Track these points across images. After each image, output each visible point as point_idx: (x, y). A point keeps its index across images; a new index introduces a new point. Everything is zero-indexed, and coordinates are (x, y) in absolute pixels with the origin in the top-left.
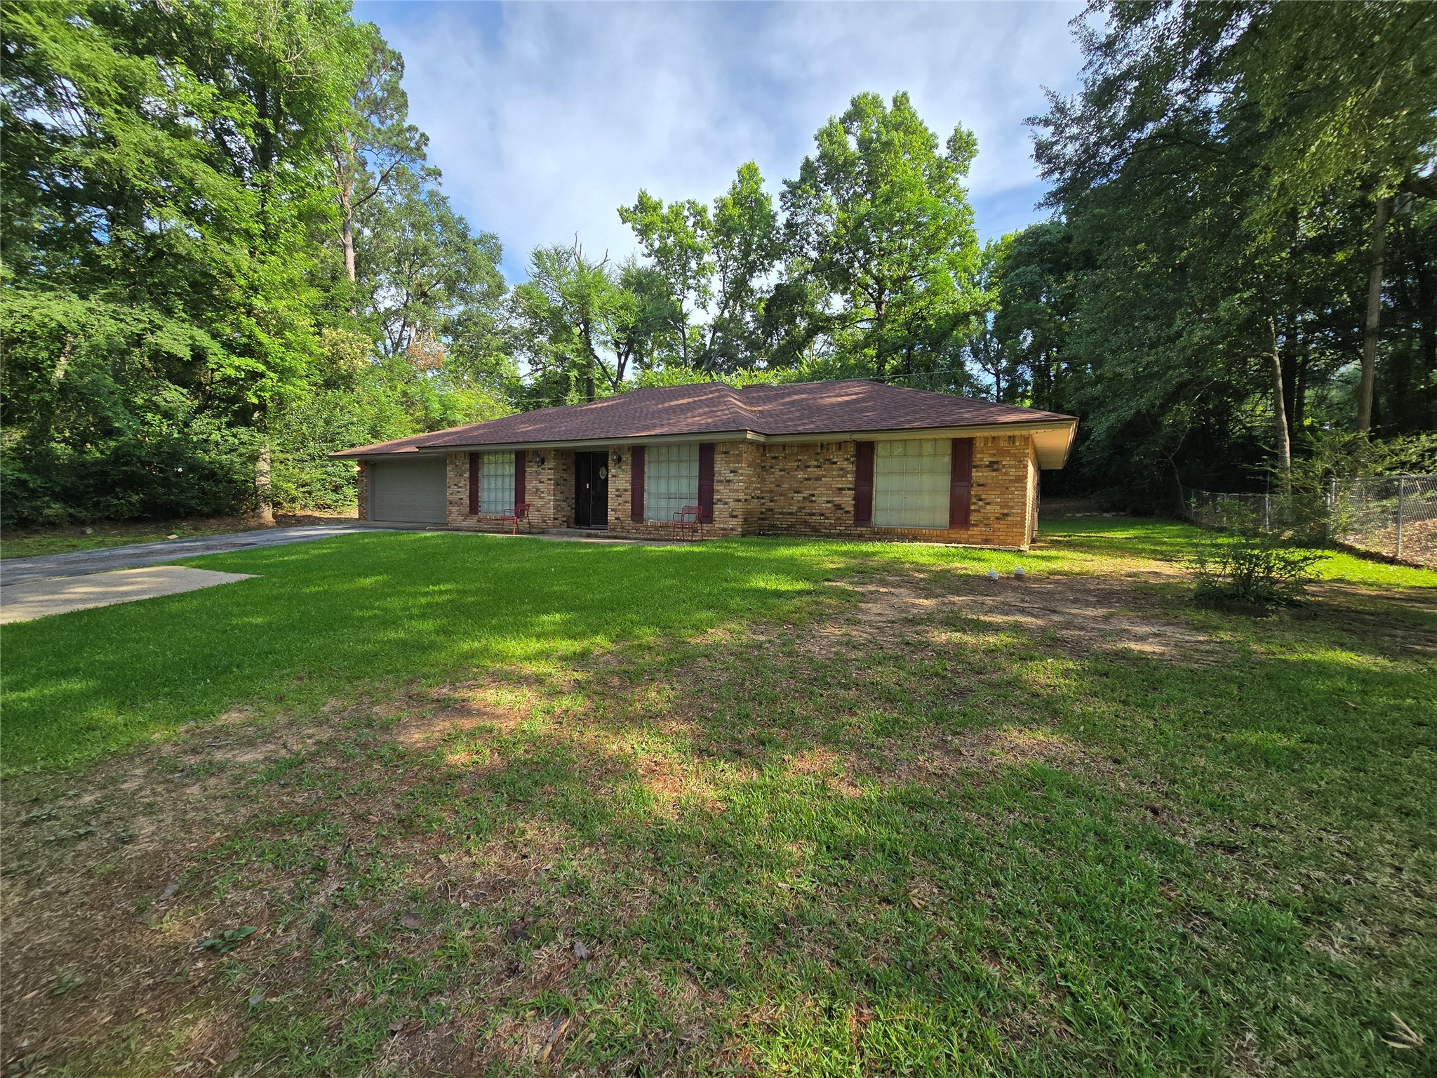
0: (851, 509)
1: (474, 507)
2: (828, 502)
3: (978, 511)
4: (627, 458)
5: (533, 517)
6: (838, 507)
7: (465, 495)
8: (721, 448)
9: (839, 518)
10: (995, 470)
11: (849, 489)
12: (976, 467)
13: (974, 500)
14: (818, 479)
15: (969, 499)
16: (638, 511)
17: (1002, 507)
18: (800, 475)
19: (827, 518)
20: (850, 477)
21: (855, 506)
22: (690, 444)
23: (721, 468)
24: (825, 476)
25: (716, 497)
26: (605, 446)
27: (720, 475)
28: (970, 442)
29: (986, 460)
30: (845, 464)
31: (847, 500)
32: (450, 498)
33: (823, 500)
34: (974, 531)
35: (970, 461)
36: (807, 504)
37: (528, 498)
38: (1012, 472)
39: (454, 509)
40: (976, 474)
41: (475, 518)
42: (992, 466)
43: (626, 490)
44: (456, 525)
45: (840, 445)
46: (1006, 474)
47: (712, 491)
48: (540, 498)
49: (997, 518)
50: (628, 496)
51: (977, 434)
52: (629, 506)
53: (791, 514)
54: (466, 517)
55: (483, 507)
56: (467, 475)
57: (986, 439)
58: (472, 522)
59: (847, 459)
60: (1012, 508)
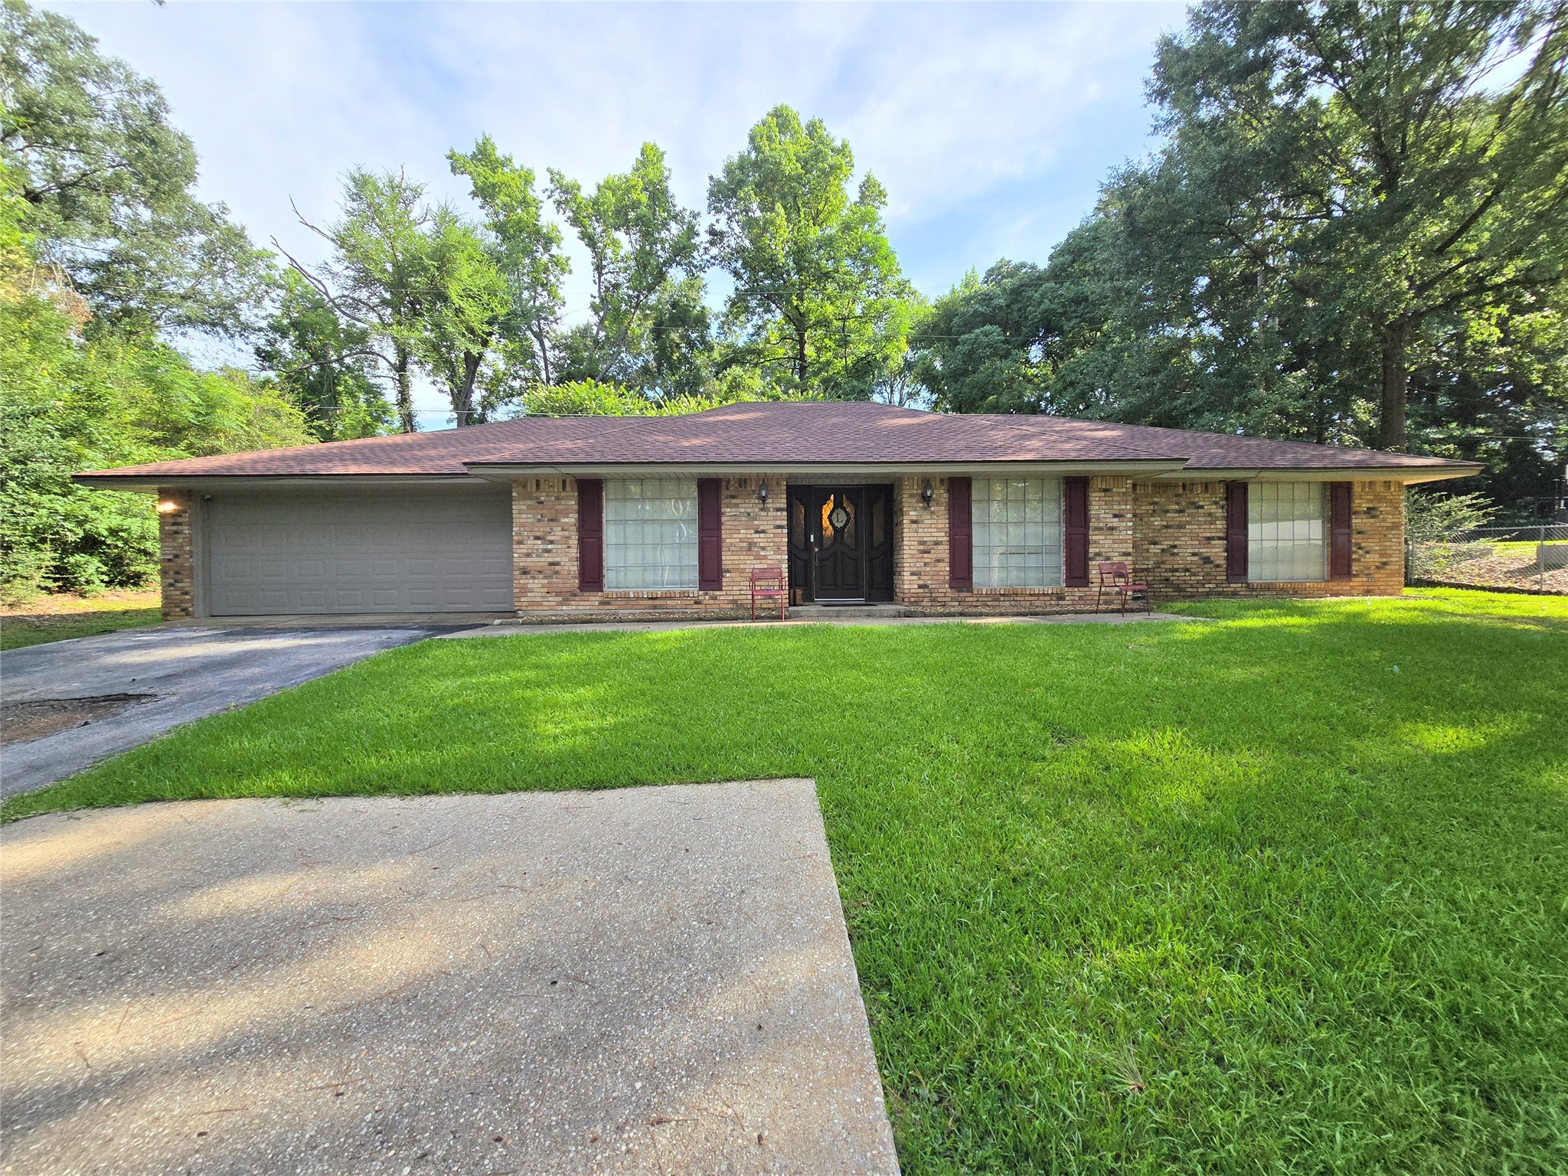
0: (1223, 562)
1: (591, 575)
2: (1194, 554)
3: (1358, 560)
4: (941, 495)
5: (734, 588)
6: (1207, 560)
7: (568, 558)
8: (1101, 484)
9: (1208, 574)
10: (1373, 517)
11: (1220, 538)
12: (1356, 513)
13: (1354, 549)
14: (1181, 526)
15: (1350, 548)
16: (961, 572)
17: (1381, 556)
18: (1157, 522)
19: (1194, 575)
20: (1221, 525)
21: (1227, 558)
22: (1042, 478)
23: (1099, 510)
24: (1189, 523)
25: (1092, 550)
26: (887, 475)
27: (1098, 519)
28: (1348, 486)
29: (1365, 506)
30: (1213, 507)
31: (1218, 551)
32: (523, 562)
33: (1186, 553)
34: (1356, 582)
35: (1349, 508)
36: (1167, 558)
37: (727, 559)
38: (1390, 519)
39: (536, 584)
40: (1356, 521)
41: (595, 598)
42: (1370, 512)
43: (937, 543)
44: (537, 613)
45: (1207, 486)
46: (1384, 520)
47: (1086, 543)
48: (758, 557)
49: (1378, 568)
50: (943, 551)
51: (1357, 478)
52: (945, 567)
53: (1147, 570)
54: (567, 597)
55: (610, 578)
56: (571, 519)
57: (1363, 484)
58: (589, 604)
59: (1216, 503)
60: (1391, 556)
